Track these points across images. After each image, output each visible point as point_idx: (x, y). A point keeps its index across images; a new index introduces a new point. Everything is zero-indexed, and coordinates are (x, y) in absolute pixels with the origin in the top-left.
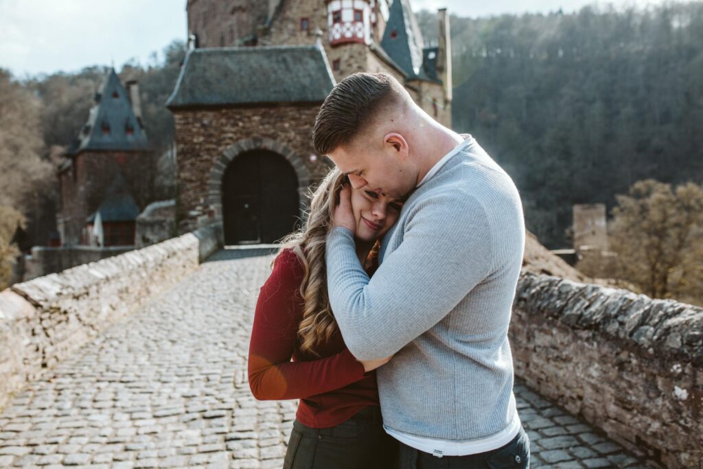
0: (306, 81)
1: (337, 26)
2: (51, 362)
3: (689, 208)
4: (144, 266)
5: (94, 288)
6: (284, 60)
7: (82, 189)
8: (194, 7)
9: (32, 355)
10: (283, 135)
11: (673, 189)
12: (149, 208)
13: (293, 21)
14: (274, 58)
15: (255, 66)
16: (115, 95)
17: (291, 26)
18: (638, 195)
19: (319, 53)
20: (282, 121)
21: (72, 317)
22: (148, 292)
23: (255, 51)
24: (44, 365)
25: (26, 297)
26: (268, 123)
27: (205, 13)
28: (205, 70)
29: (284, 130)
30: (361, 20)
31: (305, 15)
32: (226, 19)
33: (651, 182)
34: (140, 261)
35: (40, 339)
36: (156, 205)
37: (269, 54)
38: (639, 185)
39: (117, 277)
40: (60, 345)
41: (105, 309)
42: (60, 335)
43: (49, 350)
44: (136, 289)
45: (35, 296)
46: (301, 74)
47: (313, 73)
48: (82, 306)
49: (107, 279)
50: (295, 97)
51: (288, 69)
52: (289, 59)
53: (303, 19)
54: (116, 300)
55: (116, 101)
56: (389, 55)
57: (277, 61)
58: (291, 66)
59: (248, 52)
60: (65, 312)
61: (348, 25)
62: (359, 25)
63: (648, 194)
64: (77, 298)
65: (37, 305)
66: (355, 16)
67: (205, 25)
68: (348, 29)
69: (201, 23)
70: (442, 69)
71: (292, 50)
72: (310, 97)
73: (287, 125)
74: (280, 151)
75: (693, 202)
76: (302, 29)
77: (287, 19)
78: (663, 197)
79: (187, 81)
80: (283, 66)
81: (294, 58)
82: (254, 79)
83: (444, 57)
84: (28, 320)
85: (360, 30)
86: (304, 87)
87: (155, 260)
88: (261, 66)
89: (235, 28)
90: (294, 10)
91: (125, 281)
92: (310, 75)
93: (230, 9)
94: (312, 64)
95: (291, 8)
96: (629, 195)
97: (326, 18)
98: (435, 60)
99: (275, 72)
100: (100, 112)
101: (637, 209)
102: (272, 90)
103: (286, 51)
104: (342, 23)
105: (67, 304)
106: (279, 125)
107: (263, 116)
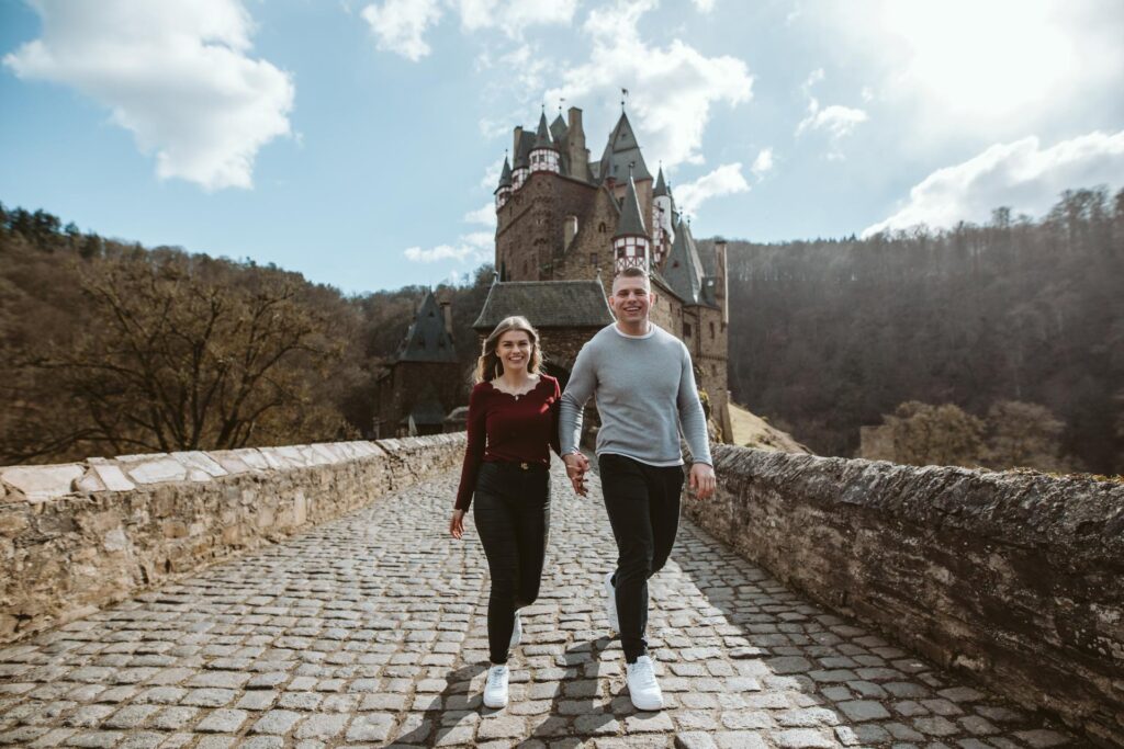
0: (587, 309)
1: (621, 260)
2: (394, 488)
3: (951, 428)
4: (451, 444)
5: (418, 451)
6: (570, 291)
7: (398, 395)
8: (502, 239)
9: (385, 480)
10: (566, 353)
11: (936, 409)
12: (455, 411)
13: (584, 256)
14: (561, 290)
15: (546, 295)
16: (431, 315)
17: (581, 260)
18: (904, 415)
19: (599, 286)
20: (566, 342)
21: (406, 465)
22: (452, 463)
23: (546, 285)
24: (390, 489)
25: (382, 447)
26: (555, 343)
27: (511, 243)
28: (505, 299)
29: (567, 349)
30: (643, 256)
31: (593, 251)
32: (530, 250)
33: (916, 403)
34: (448, 440)
35: (389, 472)
36: (461, 409)
37: (556, 287)
38: (903, 406)
39: (432, 448)
40: (400, 480)
41: (424, 467)
42: (399, 474)
43: (393, 480)
44: (444, 459)
45: (388, 448)
46: (583, 304)
47: (593, 303)
48: (411, 460)
49: (426, 448)
50: (578, 322)
51: (572, 299)
52: (573, 290)
53: (592, 254)
54: (431, 463)
55: (431, 319)
56: (671, 285)
57: (564, 293)
58: (575, 296)
59: (540, 285)
60: (402, 461)
61: (631, 259)
62: (641, 259)
63: (912, 414)
64: (409, 454)
65: (388, 453)
66: (636, 252)
67: (511, 254)
68: (631, 263)
69: (508, 252)
70: (721, 297)
71: (577, 284)
72: (589, 322)
73: (570, 345)
74: (563, 366)
75: (954, 423)
76: (591, 263)
77: (580, 254)
78: (925, 416)
79: (491, 308)
80: (568, 297)
81: (577, 290)
82: (545, 307)
83: (722, 285)
84: (384, 459)
85: (641, 263)
86: (585, 314)
87: (458, 442)
88: (551, 297)
89: (537, 258)
90: (585, 247)
91: (437, 452)
92: (590, 305)
93: (533, 241)
94: (592, 295)
95: (582, 245)
96: (894, 414)
97: (612, 253)
98: (714, 287)
99: (562, 301)
100: (417, 328)
101: (902, 428)
102: (559, 315)
103: (571, 284)
104: (626, 258)
105: (403, 456)
106: (563, 344)
107: (550, 337)
